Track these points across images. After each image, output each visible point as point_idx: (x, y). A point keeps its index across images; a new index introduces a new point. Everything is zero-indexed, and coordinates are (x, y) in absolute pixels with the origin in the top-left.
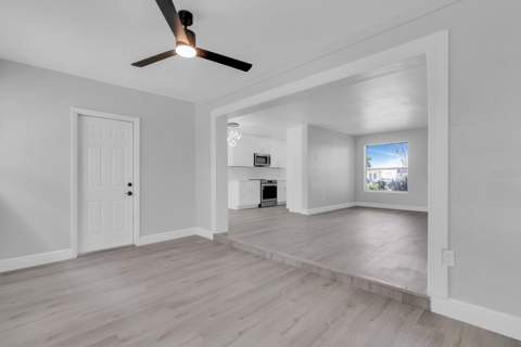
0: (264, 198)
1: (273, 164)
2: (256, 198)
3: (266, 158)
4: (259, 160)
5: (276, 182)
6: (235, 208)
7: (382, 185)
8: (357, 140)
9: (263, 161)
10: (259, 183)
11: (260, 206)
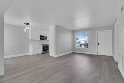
0: (43, 51)
1: (47, 39)
2: (40, 51)
3: (45, 37)
4: (42, 38)
5: (48, 45)
6: (32, 55)
7: (81, 45)
8: (74, 32)
9: (43, 38)
10: (41, 45)
11: (42, 53)
